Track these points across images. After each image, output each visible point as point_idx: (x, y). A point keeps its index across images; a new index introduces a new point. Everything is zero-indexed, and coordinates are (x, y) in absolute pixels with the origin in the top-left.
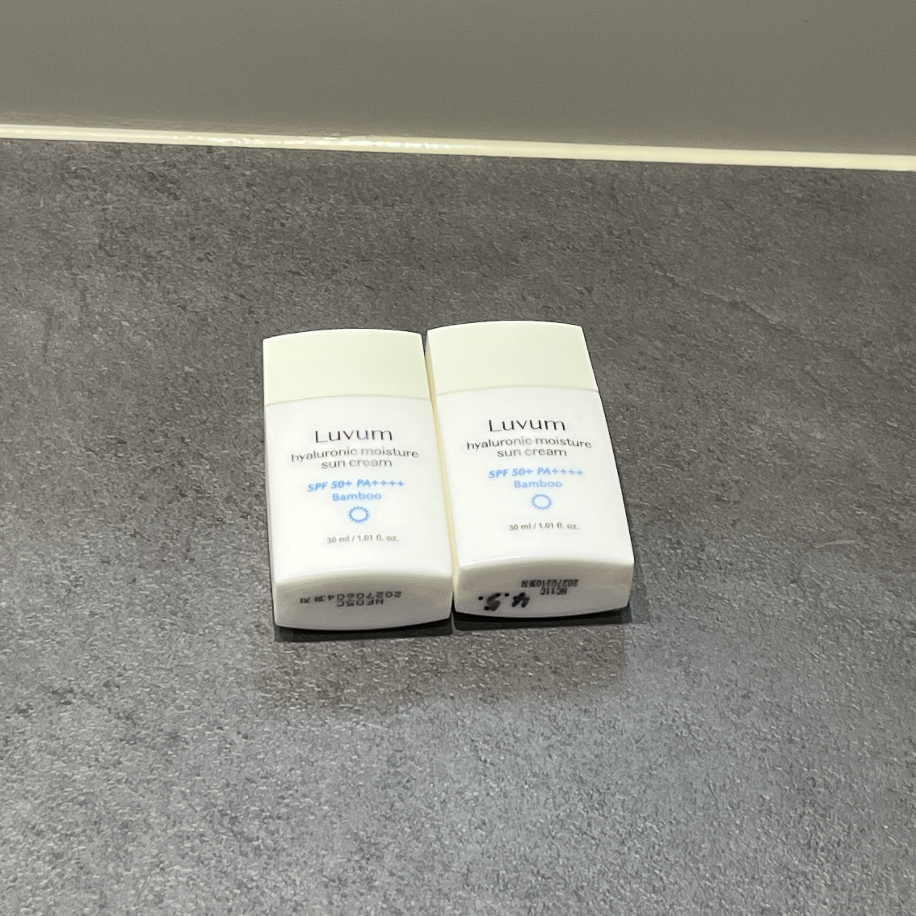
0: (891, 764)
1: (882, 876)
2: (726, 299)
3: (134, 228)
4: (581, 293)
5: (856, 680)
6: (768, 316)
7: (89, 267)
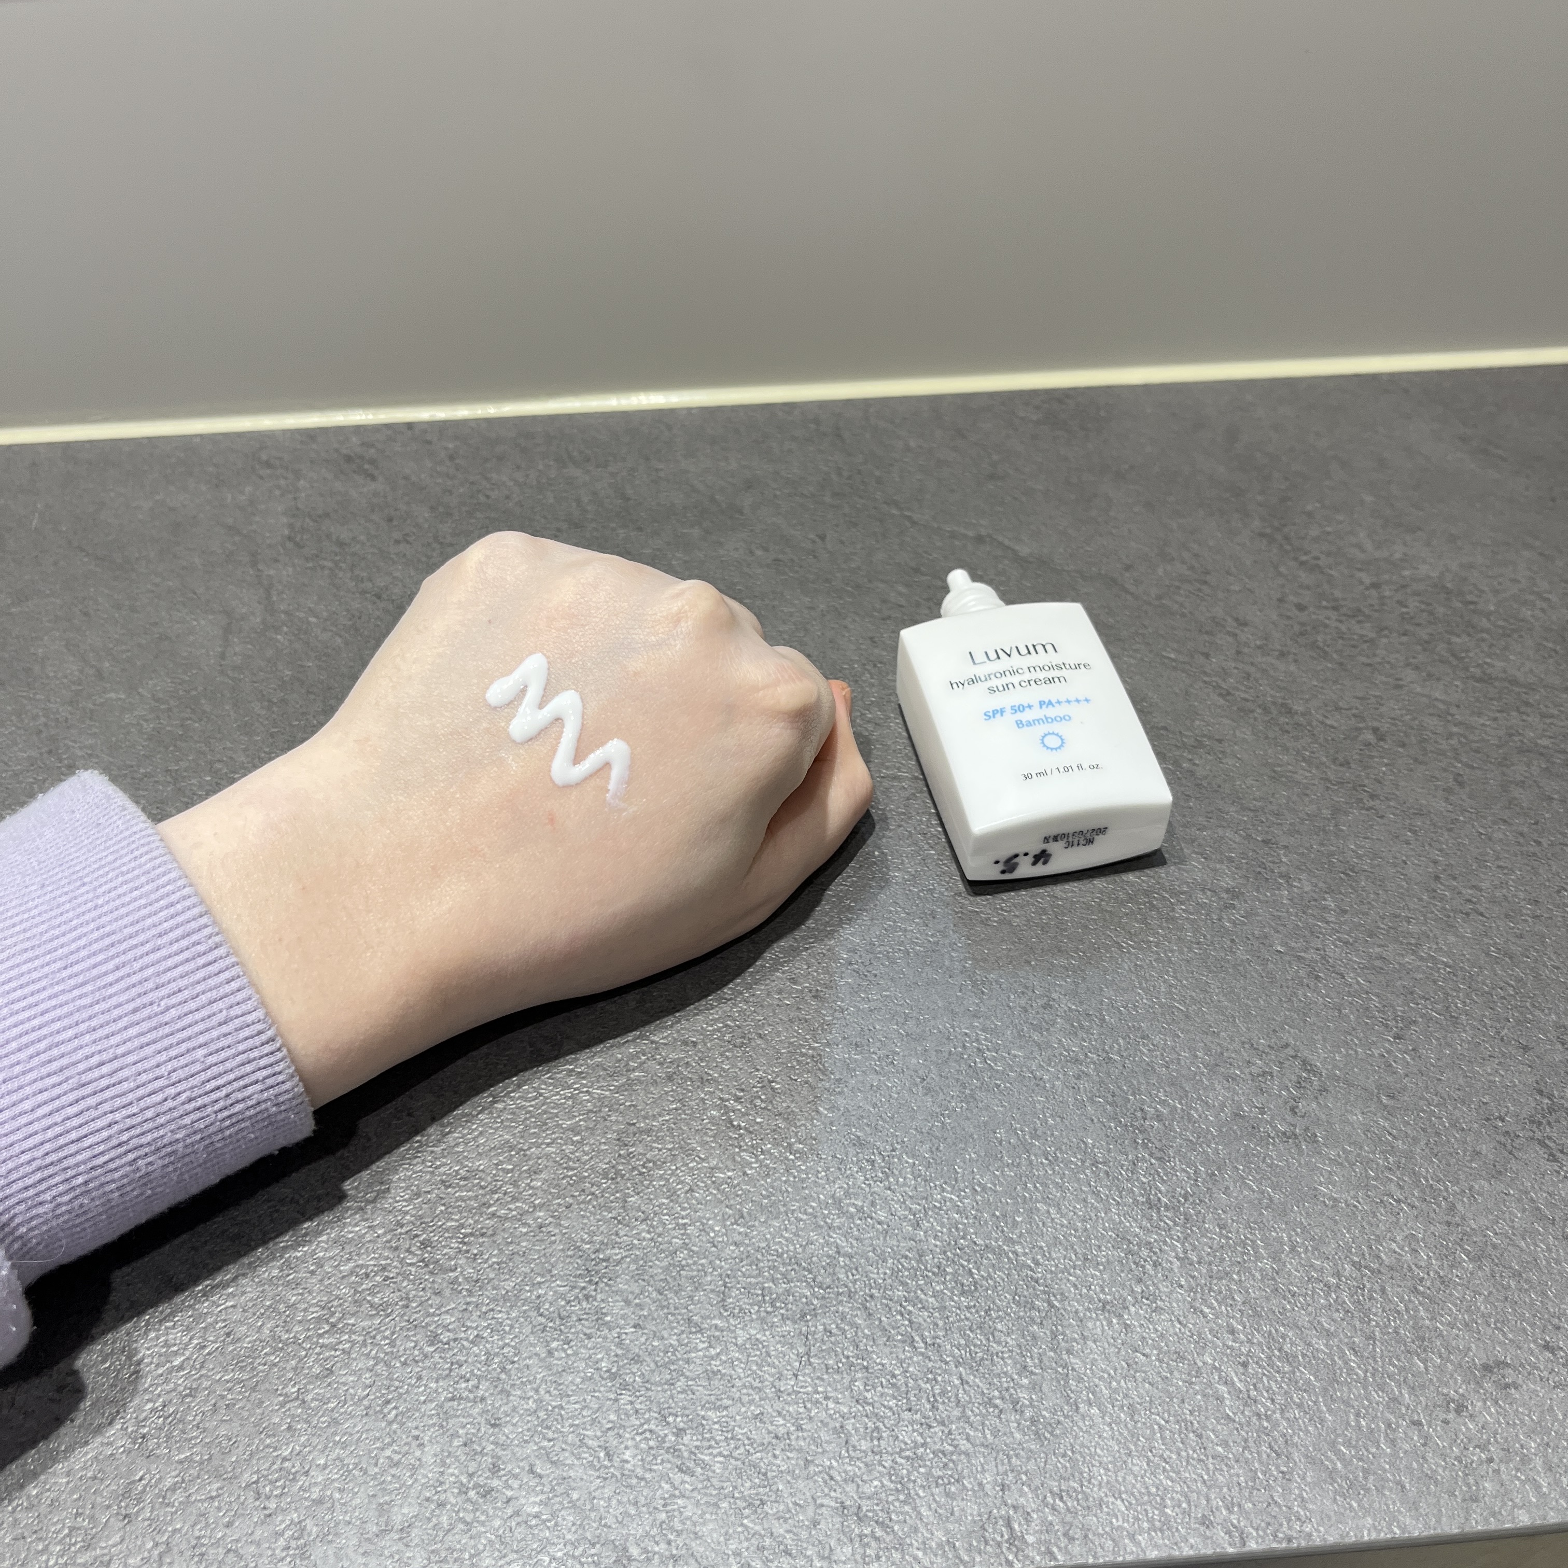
0: (1233, 1079)
1: (1246, 1238)
2: (971, 534)
3: (327, 515)
4: (814, 542)
5: (1175, 971)
6: (1017, 548)
7: (276, 561)
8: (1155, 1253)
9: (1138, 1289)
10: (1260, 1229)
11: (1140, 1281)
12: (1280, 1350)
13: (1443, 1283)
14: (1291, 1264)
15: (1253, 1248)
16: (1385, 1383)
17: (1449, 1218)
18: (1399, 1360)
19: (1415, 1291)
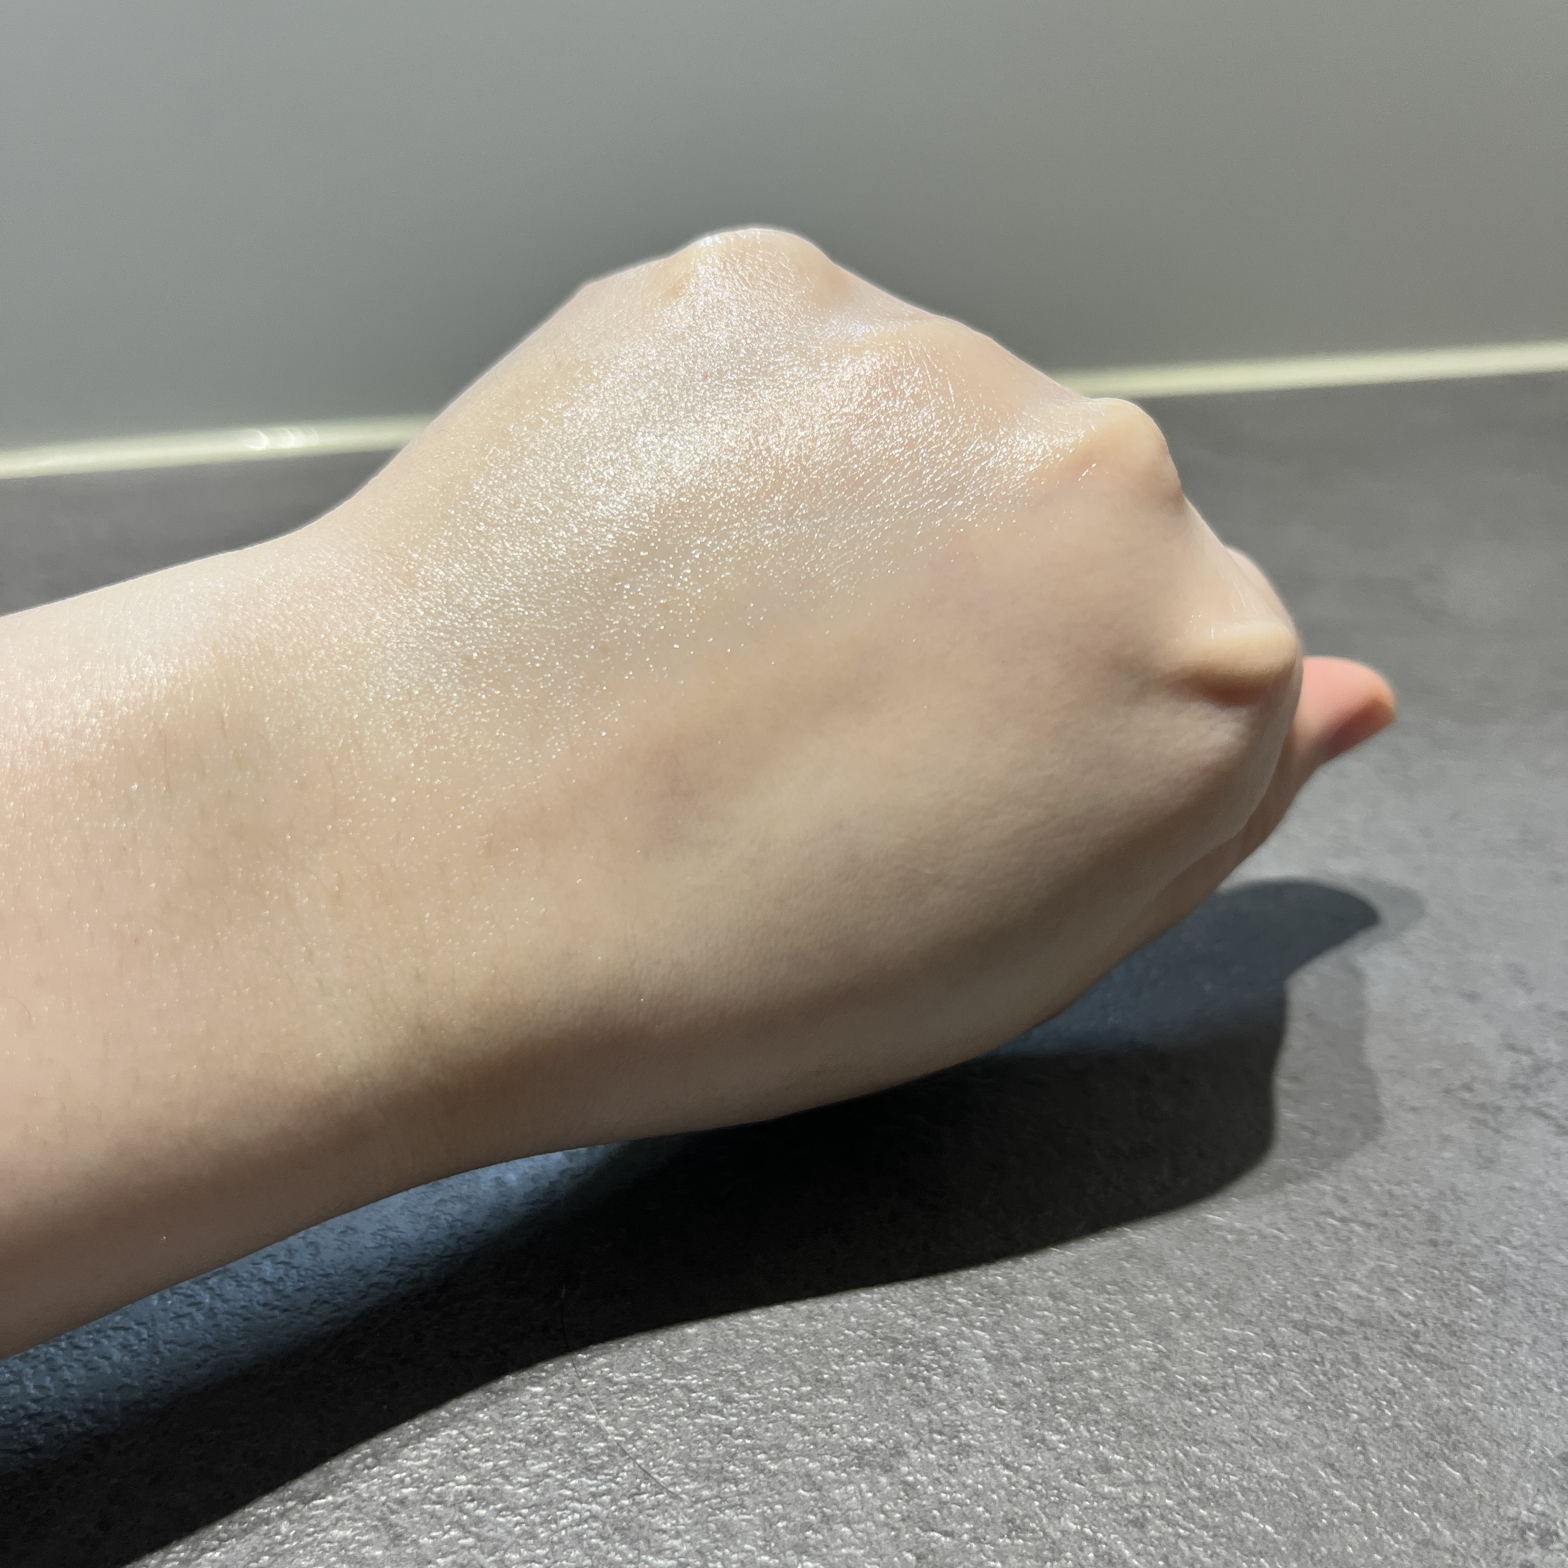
8: (945, 1354)
9: (919, 1418)
10: (1123, 1291)
11: (921, 1404)
12: (1199, 1487)
13: (1453, 1333)
14: (1189, 1340)
15: (1117, 1323)
16: (1403, 1517)
17: (1432, 1235)
18: (1416, 1472)
19: (1409, 1352)
